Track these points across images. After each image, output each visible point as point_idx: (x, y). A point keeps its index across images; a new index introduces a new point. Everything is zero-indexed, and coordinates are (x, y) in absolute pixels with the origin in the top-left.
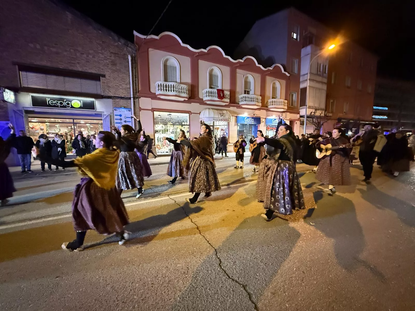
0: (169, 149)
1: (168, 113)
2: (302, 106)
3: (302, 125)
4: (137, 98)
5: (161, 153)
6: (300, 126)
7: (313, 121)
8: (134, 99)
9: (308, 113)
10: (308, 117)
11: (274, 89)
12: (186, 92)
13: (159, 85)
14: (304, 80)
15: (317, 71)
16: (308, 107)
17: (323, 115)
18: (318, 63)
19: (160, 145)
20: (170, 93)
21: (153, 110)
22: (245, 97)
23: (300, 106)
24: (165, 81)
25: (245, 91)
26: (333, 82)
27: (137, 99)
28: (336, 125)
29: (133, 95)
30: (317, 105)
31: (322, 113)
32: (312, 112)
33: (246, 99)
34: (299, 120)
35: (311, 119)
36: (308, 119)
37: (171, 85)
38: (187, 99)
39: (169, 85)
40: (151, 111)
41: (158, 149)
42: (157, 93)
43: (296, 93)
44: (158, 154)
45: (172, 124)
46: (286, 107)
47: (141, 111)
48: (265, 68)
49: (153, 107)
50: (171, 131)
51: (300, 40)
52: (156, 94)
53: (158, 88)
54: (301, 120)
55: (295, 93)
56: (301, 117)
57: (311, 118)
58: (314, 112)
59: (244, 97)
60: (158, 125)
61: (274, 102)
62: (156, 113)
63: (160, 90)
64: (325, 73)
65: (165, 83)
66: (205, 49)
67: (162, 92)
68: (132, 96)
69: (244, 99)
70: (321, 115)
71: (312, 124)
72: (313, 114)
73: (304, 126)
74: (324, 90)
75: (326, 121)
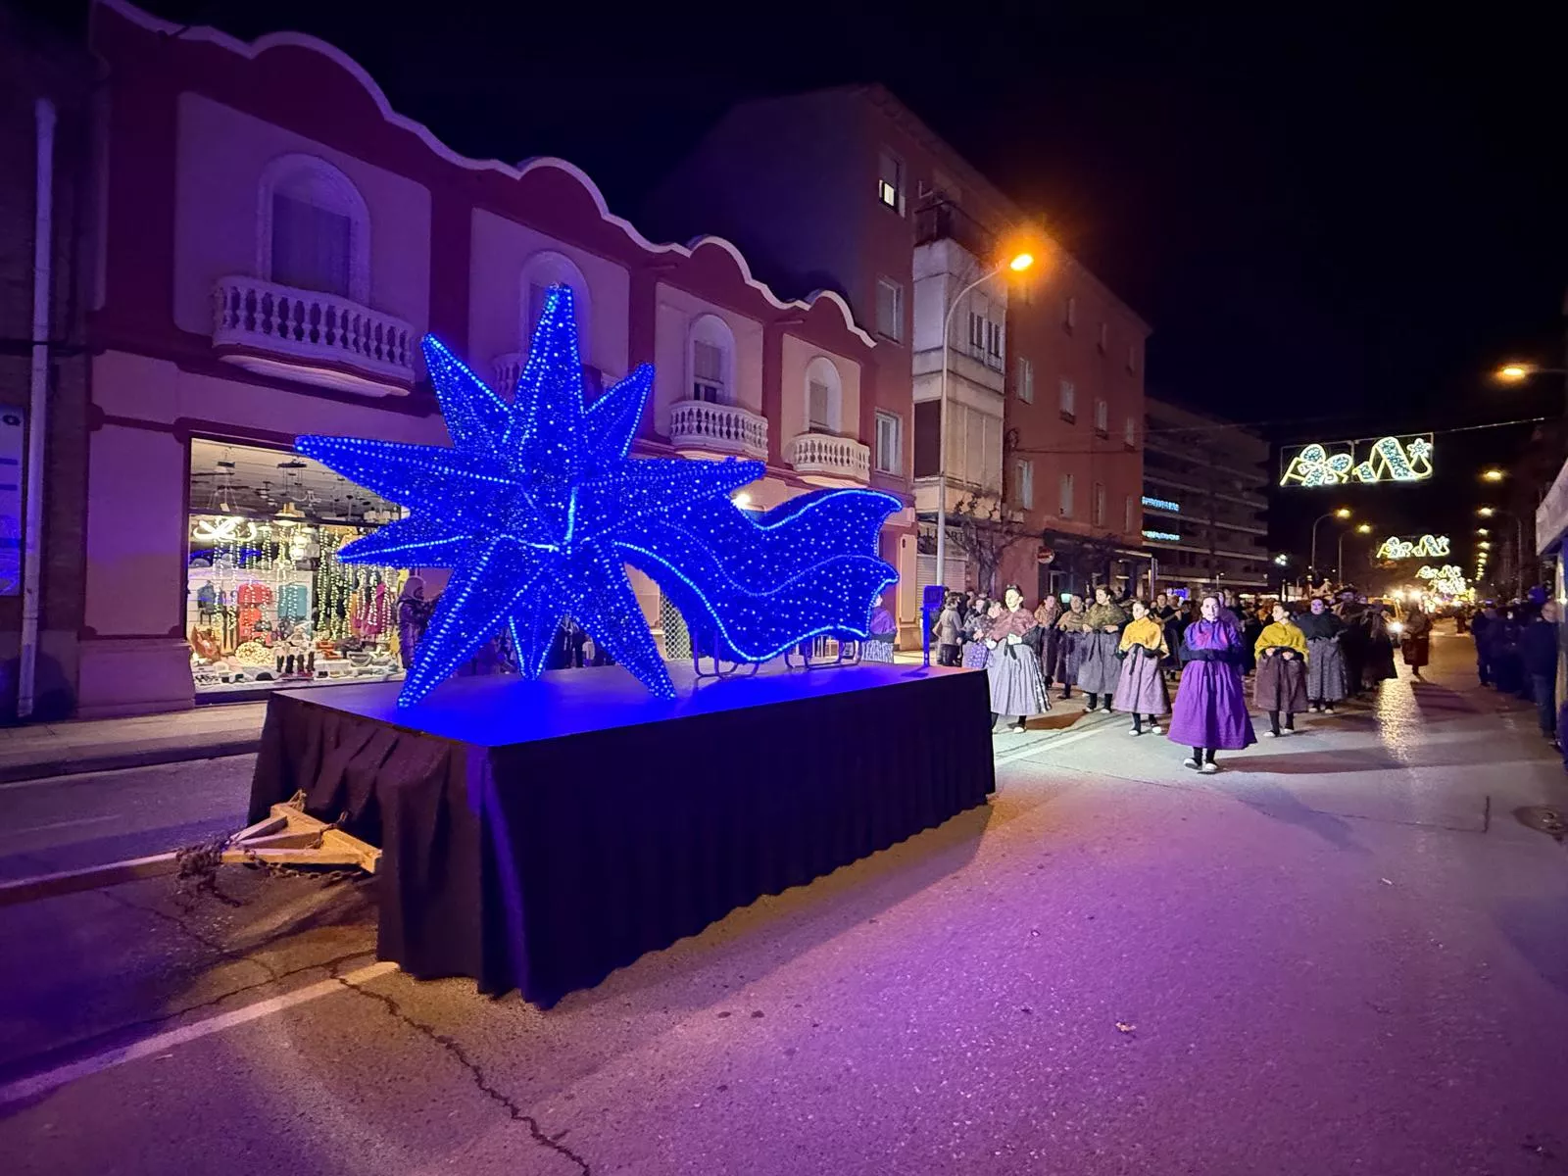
0: (280, 661)
1: (288, 458)
2: (924, 476)
3: (925, 553)
4: (76, 350)
5: (226, 680)
6: (918, 557)
8: (50, 356)
9: (951, 506)
10: (948, 522)
11: (819, 392)
12: (402, 357)
13: (236, 298)
14: (928, 370)
15: (972, 343)
16: (947, 479)
18: (972, 315)
19: (220, 635)
20: (306, 348)
21: (186, 431)
22: (699, 414)
23: (917, 475)
24: (276, 278)
25: (697, 386)
27: (79, 359)
28: (1039, 557)
29: (52, 326)
30: (975, 477)
31: (995, 509)
32: (961, 503)
33: (703, 425)
34: (913, 530)
35: (961, 530)
36: (951, 529)
37: (316, 308)
38: (406, 393)
39: (300, 304)
40: (170, 436)
41: (202, 661)
42: (225, 337)
43: (901, 421)
44: (201, 688)
45: (302, 515)
46: (866, 477)
47: (98, 428)
48: (783, 299)
49: (183, 415)
50: (297, 553)
51: (906, 213)
52: (216, 344)
53: (228, 312)
54: (919, 533)
55: (897, 420)
56: (921, 517)
57: (957, 524)
58: (969, 505)
59: (695, 411)
60: (219, 518)
61: (820, 447)
62: (205, 452)
63: (241, 326)
64: (997, 355)
65: (278, 292)
66: (513, 162)
67: (257, 338)
68: (40, 335)
69: (695, 424)
70: (991, 515)
71: (962, 551)
72: (965, 508)
73: (936, 559)
74: (996, 418)
75: (1011, 543)
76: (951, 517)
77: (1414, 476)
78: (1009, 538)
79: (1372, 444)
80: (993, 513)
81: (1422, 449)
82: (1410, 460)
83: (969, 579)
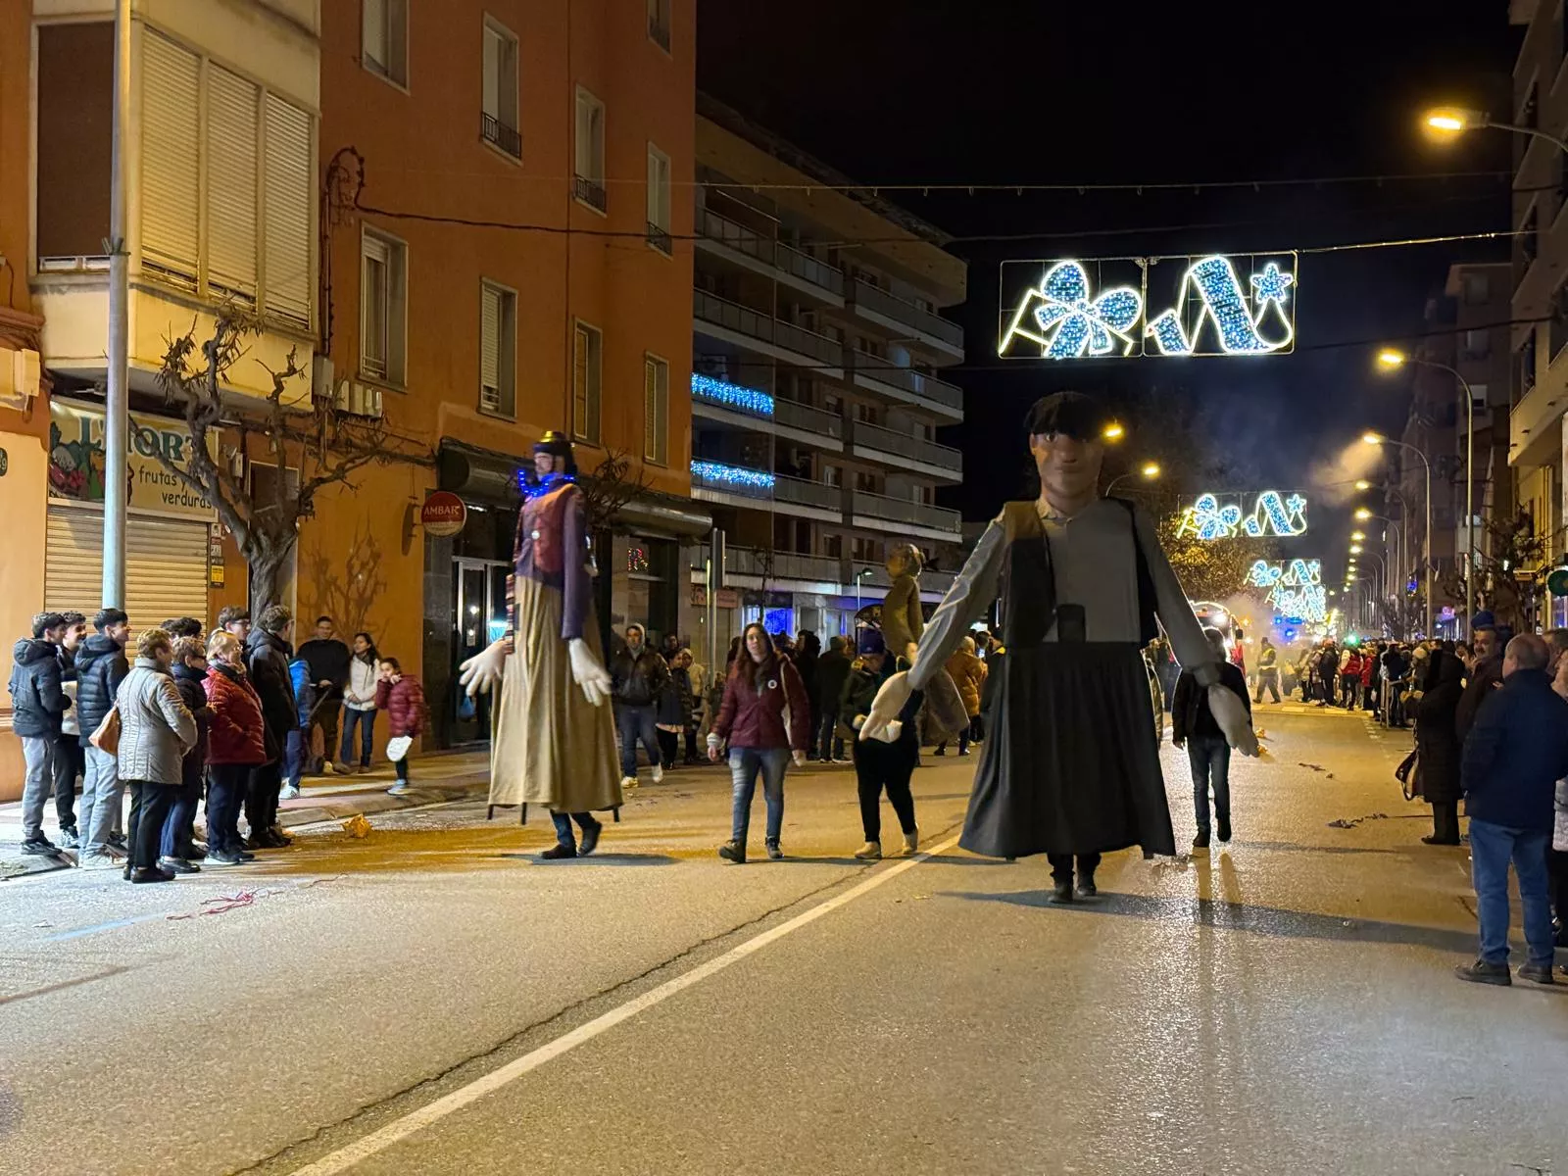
2: (67, 253)
3: (72, 492)
6: (50, 506)
7: (201, 447)
9: (148, 352)
10: (139, 401)
16: (134, 266)
17: (298, 392)
23: (49, 247)
26: (373, 46)
28: (426, 518)
30: (230, 267)
31: (292, 371)
32: (183, 346)
34: (31, 420)
35: (182, 429)
36: (154, 424)
54: (55, 432)
57: (175, 410)
58: (210, 349)
70: (280, 387)
71: (193, 493)
72: (196, 361)
73: (102, 512)
74: (297, 104)
75: (340, 473)
76: (155, 388)
77: (1264, 348)
78: (333, 462)
79: (1183, 265)
80: (287, 382)
81: (1276, 284)
82: (1255, 309)
83: (218, 577)
